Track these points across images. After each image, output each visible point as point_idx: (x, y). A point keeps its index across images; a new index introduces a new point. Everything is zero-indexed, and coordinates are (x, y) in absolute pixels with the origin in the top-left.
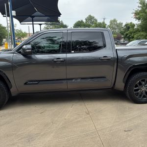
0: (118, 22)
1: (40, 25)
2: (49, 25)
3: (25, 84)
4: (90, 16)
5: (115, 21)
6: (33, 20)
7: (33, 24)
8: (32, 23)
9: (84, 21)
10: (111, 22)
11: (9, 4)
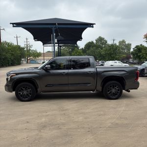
0: (127, 43)
3: (46, 86)
4: (100, 37)
5: (123, 41)
9: (95, 42)
10: (120, 43)
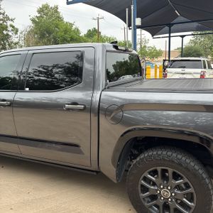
1: (183, 37)
2: (199, 37)
6: (170, 30)
7: (170, 37)
8: (168, 35)
11: (132, 8)
